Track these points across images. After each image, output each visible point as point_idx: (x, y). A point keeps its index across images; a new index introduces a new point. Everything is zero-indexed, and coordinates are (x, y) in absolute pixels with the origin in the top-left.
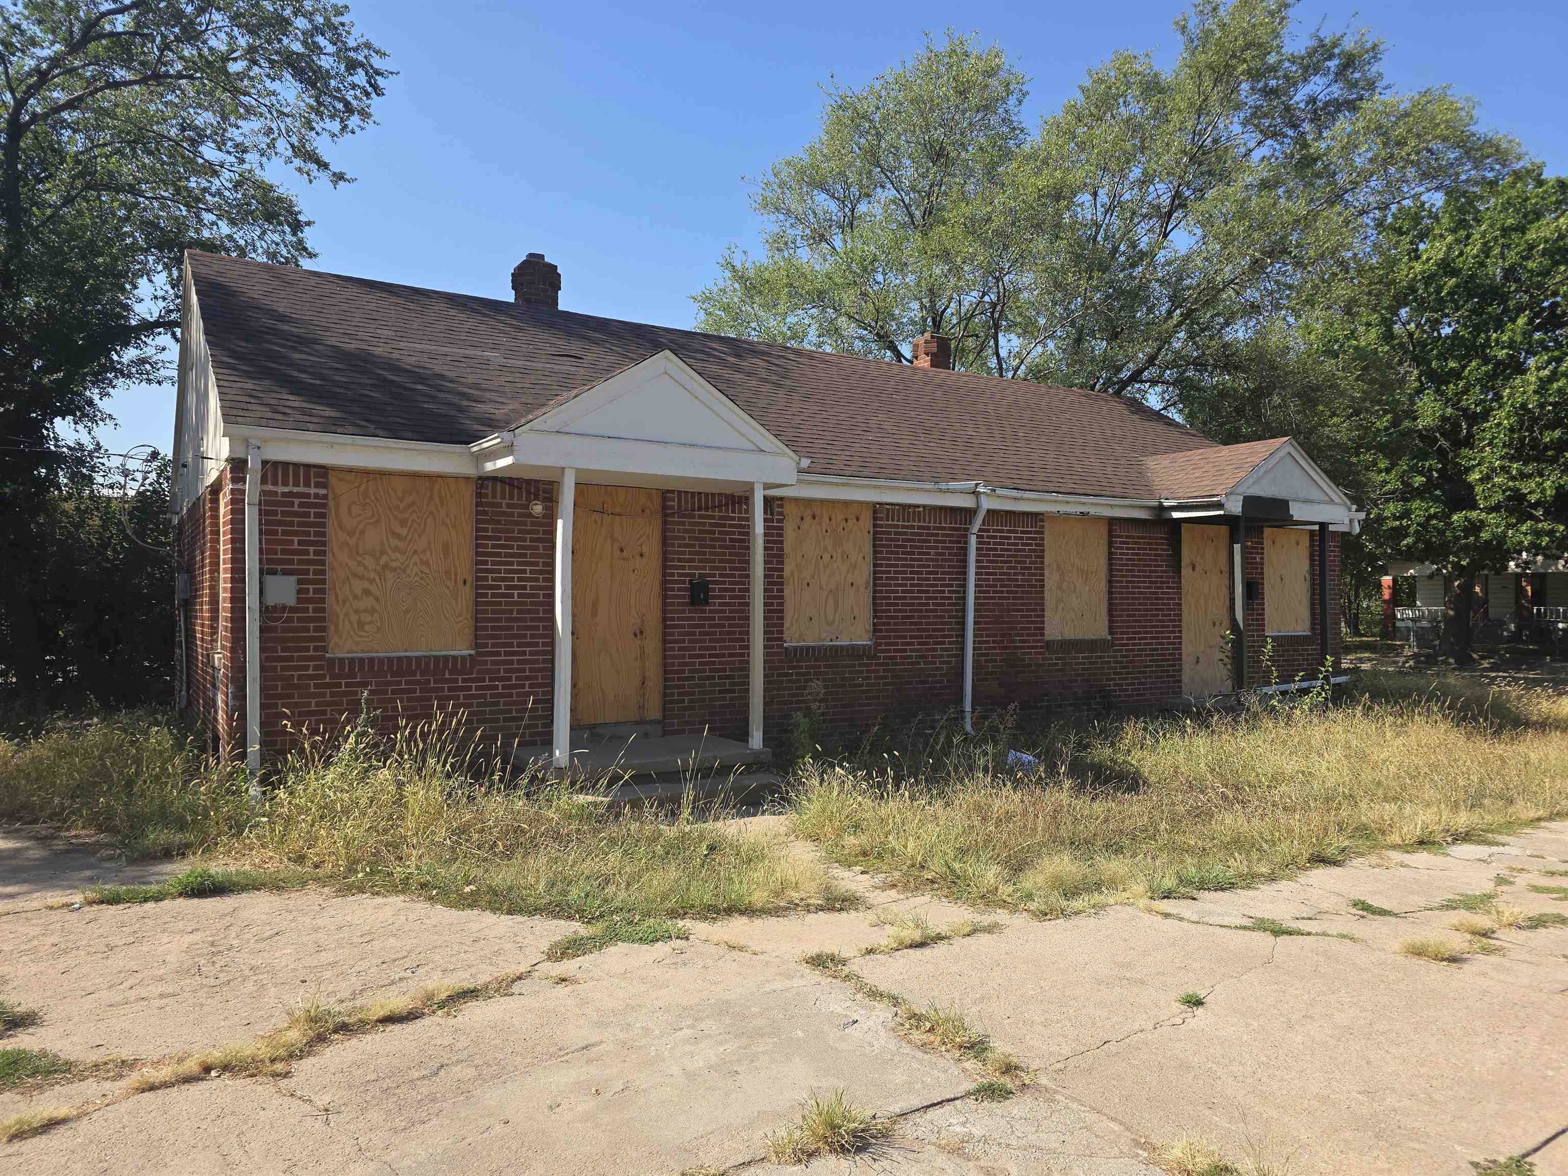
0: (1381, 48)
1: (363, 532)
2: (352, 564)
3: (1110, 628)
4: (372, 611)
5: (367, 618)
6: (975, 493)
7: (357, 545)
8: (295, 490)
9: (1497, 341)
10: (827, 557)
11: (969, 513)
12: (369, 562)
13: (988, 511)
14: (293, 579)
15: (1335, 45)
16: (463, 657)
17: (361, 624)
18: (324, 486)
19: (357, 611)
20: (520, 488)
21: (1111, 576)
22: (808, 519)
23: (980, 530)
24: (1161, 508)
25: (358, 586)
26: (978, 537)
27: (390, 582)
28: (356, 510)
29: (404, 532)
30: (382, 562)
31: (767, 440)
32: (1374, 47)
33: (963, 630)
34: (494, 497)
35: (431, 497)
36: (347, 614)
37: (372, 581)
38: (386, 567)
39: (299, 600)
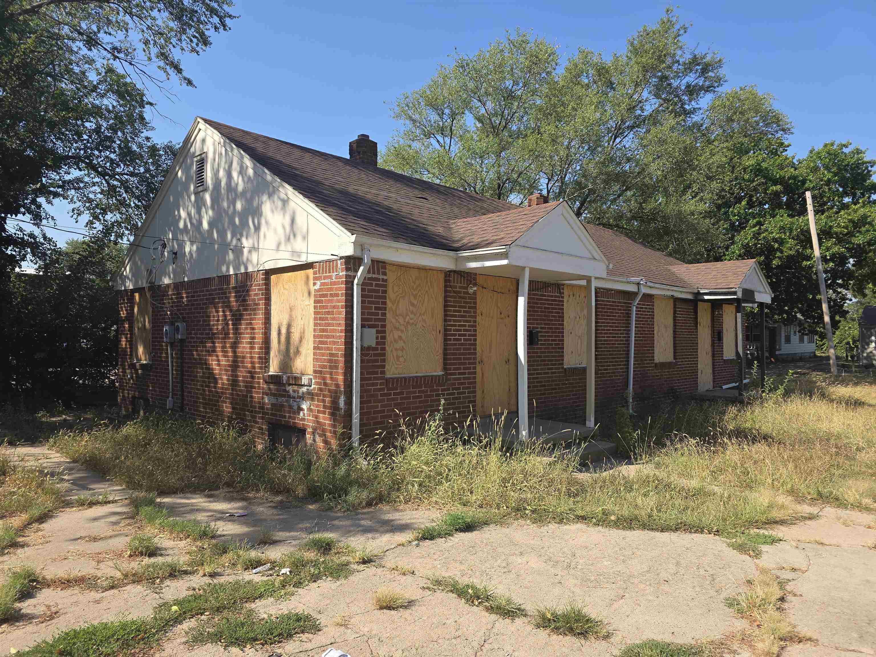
0: (724, 61)
1: (398, 302)
2: (394, 321)
3: (674, 356)
4: (402, 349)
5: (400, 353)
6: (638, 284)
7: (396, 309)
8: (374, 276)
9: (732, 212)
10: (578, 317)
11: (633, 295)
12: (401, 320)
13: (644, 294)
14: (374, 330)
15: (702, 59)
16: (439, 376)
17: (398, 357)
18: (385, 274)
19: (396, 350)
20: (464, 277)
21: (675, 328)
22: (571, 296)
23: (638, 304)
24: (699, 293)
25: (397, 334)
26: (637, 307)
27: (410, 332)
28: (396, 289)
29: (415, 302)
30: (407, 320)
31: (597, 254)
32: (720, 60)
33: (628, 358)
34: (454, 282)
35: (427, 282)
36: (392, 351)
37: (402, 331)
38: (408, 322)
39: (377, 343)
